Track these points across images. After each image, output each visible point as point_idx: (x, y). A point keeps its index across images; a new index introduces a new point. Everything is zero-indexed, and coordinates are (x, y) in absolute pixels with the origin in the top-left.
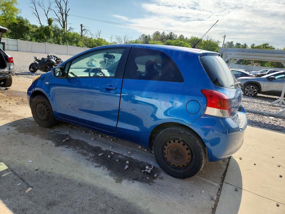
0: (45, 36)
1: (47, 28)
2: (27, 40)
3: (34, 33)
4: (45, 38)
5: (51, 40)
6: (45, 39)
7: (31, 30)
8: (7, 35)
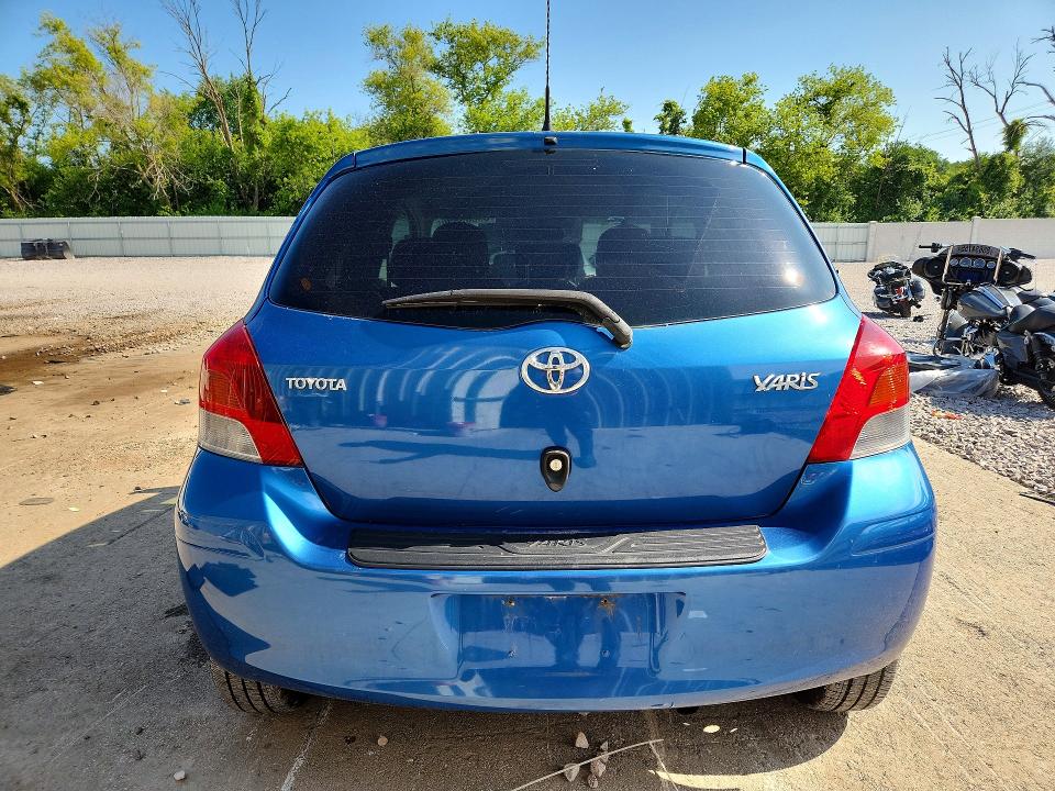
0: (982, 195)
1: (998, 161)
2: (908, 220)
3: (941, 189)
4: (980, 200)
5: (1008, 204)
6: (981, 206)
7: (930, 182)
8: (843, 213)
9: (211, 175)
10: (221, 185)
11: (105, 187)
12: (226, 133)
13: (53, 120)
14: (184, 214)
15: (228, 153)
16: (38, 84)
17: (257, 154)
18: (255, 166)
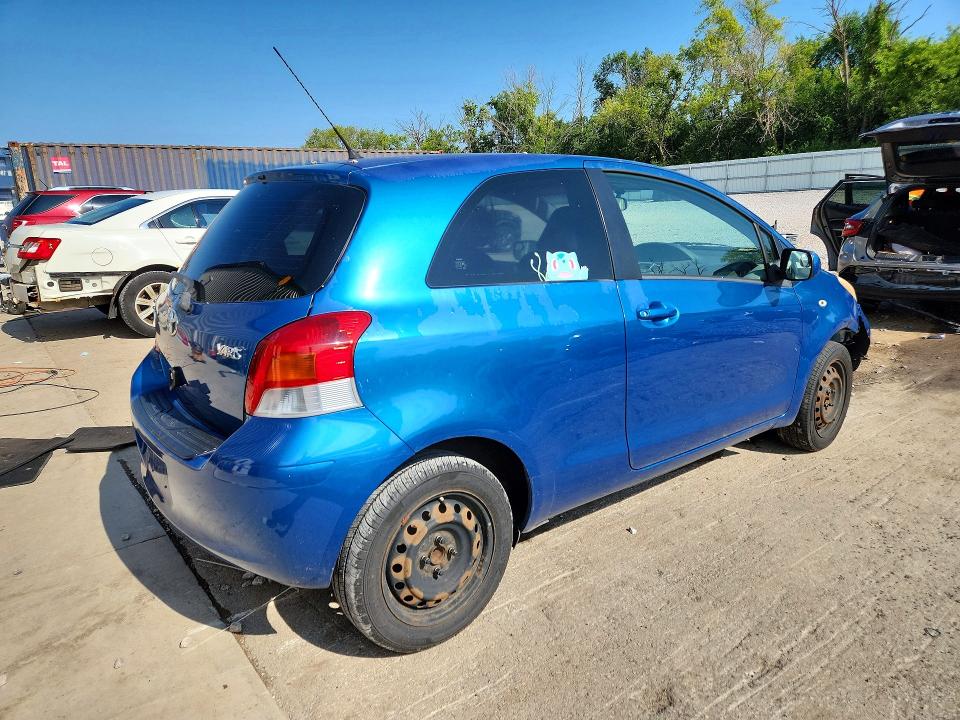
9: (820, 112)
10: (827, 121)
11: (726, 135)
12: (844, 68)
13: (699, 83)
14: (787, 152)
15: (842, 87)
16: (691, 55)
17: (872, 84)
18: (867, 96)
